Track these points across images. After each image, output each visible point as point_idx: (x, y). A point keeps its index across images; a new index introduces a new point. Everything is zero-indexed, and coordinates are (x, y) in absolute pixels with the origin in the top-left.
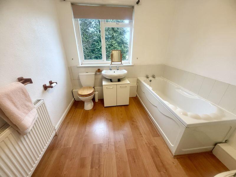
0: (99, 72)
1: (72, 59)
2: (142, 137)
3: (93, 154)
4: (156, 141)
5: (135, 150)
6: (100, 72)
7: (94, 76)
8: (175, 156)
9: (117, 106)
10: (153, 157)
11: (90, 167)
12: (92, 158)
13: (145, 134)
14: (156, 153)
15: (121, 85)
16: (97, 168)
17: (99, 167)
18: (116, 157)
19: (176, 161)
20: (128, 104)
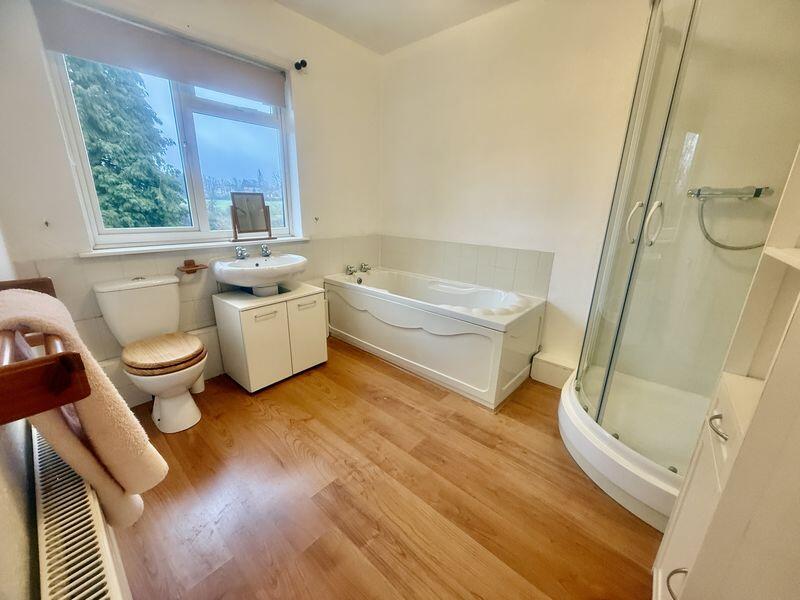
0: (189, 272)
1: (47, 224)
2: (419, 412)
3: (335, 518)
4: (448, 405)
5: (424, 443)
6: (194, 272)
7: (174, 289)
8: (496, 408)
9: (294, 376)
10: (466, 433)
11: (355, 547)
12: (341, 528)
13: (417, 402)
14: (464, 424)
15: (299, 302)
16: (374, 534)
17: (379, 530)
18: (400, 479)
19: (502, 417)
20: (325, 359)
